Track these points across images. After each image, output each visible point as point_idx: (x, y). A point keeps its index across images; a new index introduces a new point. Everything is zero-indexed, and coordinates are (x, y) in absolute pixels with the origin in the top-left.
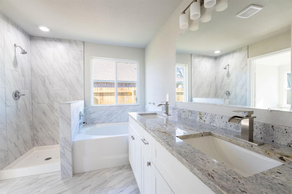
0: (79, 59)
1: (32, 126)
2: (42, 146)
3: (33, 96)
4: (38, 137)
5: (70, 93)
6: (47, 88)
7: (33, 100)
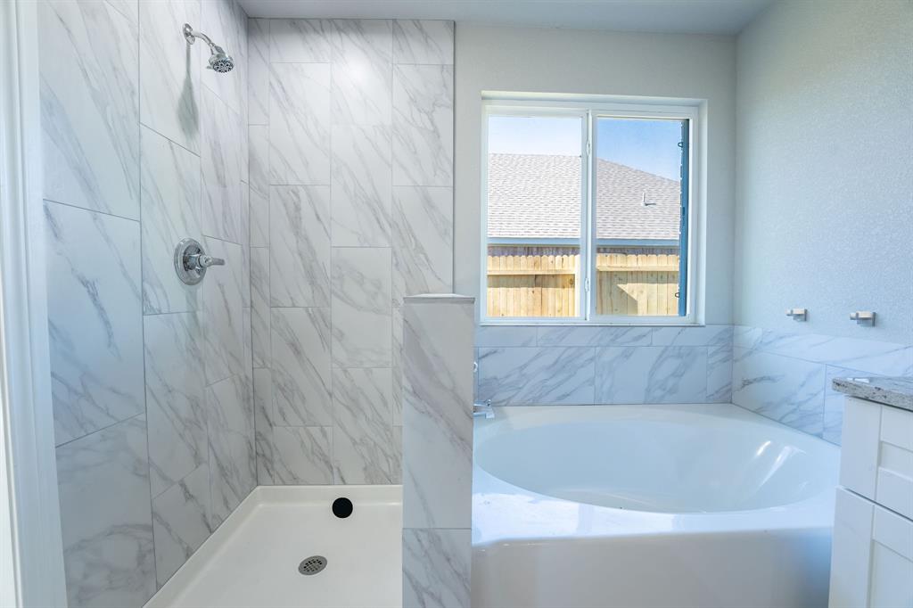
0: (434, 104)
1: (253, 402)
2: (284, 484)
3: (255, 276)
4: (270, 448)
5: (394, 261)
6: (307, 239)
7: (253, 288)
